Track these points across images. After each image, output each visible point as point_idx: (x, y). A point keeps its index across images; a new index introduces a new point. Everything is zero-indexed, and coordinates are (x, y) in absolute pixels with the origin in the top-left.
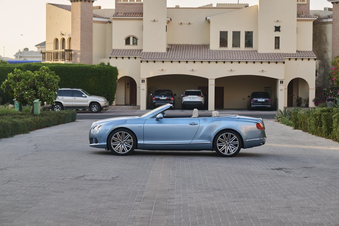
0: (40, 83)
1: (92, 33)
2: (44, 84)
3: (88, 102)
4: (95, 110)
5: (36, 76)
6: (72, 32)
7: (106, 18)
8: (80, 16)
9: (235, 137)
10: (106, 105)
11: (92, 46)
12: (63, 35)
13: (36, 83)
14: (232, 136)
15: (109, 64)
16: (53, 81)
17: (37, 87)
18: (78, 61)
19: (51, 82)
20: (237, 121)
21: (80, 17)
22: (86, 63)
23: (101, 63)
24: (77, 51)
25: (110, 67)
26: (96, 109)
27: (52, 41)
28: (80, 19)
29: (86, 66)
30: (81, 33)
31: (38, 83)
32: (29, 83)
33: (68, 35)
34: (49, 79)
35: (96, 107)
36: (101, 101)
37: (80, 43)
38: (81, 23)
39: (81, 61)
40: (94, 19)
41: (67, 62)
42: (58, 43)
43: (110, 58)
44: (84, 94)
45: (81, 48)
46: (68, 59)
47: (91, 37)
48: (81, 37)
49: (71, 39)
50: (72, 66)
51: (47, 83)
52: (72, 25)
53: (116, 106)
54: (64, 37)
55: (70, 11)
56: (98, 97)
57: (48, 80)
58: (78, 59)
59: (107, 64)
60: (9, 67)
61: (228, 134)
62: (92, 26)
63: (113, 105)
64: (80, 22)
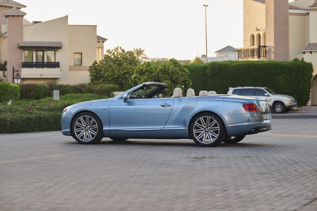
0: (165, 77)
1: (288, 27)
2: (169, 78)
3: (271, 102)
4: (279, 110)
5: (160, 69)
6: (267, 27)
7: (304, 9)
8: (273, 8)
9: (215, 121)
10: (292, 104)
11: (288, 41)
12: (259, 30)
13: (160, 76)
14: (211, 120)
15: (303, 59)
16: (178, 73)
17: (161, 80)
18: (272, 57)
19: (175, 74)
20: (217, 102)
21: (274, 10)
22: (280, 59)
23: (294, 59)
24: (271, 47)
25: (302, 63)
26: (281, 109)
27: (249, 37)
28: (273, 12)
29: (276, 63)
30: (274, 27)
31: (162, 76)
32: (154, 76)
33: (263, 30)
34: (174, 72)
35: (280, 107)
36: (285, 101)
37: (274, 38)
38: (275, 16)
39: (274, 58)
40: (291, 11)
41: (262, 59)
42: (254, 40)
43: (304, 53)
44: (267, 93)
45: (275, 43)
46: (263, 56)
47: (287, 32)
48: (275, 32)
49: (266, 34)
50: (260, 62)
51: (171, 76)
52: (266, 19)
53: (311, 107)
54: (259, 32)
55: (264, 3)
56: (282, 96)
57: (172, 72)
58: (272, 55)
59: (301, 60)
60: (196, 66)
61: (207, 118)
62: (287, 18)
63: (308, 106)
64: (273, 15)
